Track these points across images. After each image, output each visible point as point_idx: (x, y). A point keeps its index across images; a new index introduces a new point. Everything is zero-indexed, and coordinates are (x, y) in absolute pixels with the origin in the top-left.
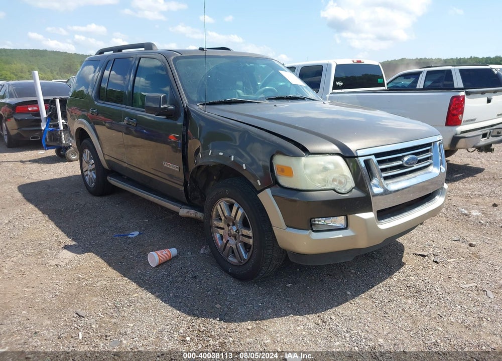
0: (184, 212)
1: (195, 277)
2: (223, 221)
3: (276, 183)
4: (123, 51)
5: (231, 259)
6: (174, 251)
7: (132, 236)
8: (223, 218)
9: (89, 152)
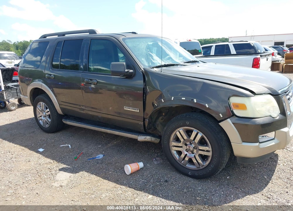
0: (141, 138)
1: (166, 181)
2: (182, 142)
3: (234, 115)
4: (66, 35)
5: (189, 166)
6: (141, 165)
7: (99, 158)
8: (182, 140)
9: (44, 104)
